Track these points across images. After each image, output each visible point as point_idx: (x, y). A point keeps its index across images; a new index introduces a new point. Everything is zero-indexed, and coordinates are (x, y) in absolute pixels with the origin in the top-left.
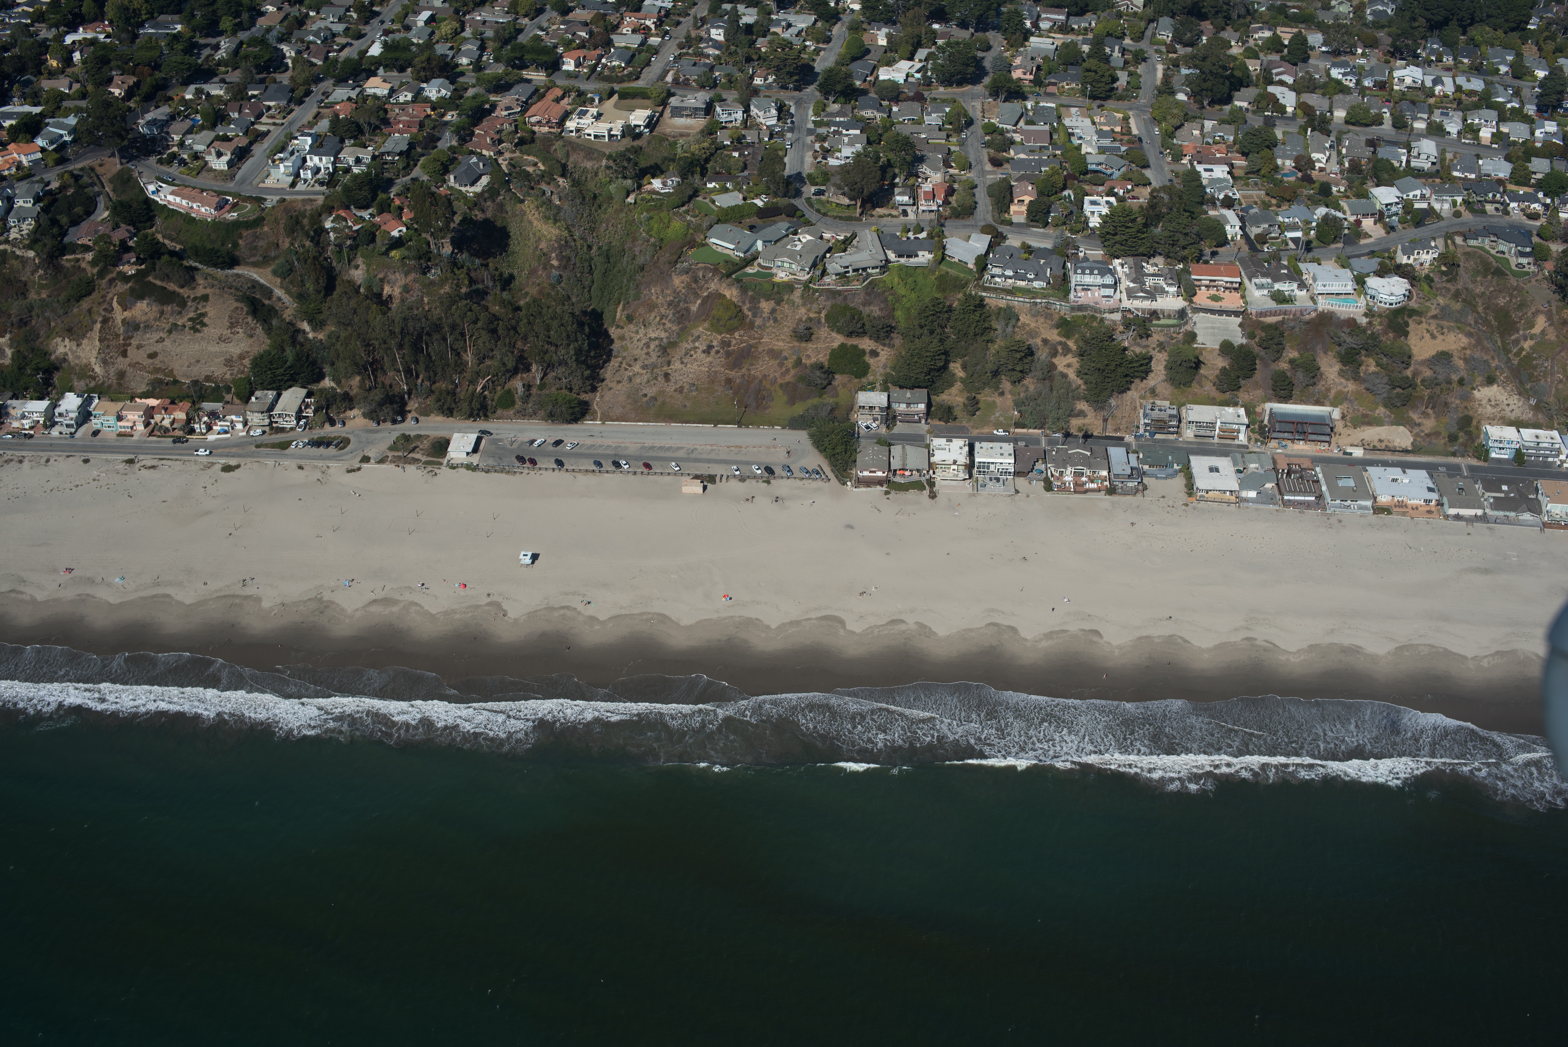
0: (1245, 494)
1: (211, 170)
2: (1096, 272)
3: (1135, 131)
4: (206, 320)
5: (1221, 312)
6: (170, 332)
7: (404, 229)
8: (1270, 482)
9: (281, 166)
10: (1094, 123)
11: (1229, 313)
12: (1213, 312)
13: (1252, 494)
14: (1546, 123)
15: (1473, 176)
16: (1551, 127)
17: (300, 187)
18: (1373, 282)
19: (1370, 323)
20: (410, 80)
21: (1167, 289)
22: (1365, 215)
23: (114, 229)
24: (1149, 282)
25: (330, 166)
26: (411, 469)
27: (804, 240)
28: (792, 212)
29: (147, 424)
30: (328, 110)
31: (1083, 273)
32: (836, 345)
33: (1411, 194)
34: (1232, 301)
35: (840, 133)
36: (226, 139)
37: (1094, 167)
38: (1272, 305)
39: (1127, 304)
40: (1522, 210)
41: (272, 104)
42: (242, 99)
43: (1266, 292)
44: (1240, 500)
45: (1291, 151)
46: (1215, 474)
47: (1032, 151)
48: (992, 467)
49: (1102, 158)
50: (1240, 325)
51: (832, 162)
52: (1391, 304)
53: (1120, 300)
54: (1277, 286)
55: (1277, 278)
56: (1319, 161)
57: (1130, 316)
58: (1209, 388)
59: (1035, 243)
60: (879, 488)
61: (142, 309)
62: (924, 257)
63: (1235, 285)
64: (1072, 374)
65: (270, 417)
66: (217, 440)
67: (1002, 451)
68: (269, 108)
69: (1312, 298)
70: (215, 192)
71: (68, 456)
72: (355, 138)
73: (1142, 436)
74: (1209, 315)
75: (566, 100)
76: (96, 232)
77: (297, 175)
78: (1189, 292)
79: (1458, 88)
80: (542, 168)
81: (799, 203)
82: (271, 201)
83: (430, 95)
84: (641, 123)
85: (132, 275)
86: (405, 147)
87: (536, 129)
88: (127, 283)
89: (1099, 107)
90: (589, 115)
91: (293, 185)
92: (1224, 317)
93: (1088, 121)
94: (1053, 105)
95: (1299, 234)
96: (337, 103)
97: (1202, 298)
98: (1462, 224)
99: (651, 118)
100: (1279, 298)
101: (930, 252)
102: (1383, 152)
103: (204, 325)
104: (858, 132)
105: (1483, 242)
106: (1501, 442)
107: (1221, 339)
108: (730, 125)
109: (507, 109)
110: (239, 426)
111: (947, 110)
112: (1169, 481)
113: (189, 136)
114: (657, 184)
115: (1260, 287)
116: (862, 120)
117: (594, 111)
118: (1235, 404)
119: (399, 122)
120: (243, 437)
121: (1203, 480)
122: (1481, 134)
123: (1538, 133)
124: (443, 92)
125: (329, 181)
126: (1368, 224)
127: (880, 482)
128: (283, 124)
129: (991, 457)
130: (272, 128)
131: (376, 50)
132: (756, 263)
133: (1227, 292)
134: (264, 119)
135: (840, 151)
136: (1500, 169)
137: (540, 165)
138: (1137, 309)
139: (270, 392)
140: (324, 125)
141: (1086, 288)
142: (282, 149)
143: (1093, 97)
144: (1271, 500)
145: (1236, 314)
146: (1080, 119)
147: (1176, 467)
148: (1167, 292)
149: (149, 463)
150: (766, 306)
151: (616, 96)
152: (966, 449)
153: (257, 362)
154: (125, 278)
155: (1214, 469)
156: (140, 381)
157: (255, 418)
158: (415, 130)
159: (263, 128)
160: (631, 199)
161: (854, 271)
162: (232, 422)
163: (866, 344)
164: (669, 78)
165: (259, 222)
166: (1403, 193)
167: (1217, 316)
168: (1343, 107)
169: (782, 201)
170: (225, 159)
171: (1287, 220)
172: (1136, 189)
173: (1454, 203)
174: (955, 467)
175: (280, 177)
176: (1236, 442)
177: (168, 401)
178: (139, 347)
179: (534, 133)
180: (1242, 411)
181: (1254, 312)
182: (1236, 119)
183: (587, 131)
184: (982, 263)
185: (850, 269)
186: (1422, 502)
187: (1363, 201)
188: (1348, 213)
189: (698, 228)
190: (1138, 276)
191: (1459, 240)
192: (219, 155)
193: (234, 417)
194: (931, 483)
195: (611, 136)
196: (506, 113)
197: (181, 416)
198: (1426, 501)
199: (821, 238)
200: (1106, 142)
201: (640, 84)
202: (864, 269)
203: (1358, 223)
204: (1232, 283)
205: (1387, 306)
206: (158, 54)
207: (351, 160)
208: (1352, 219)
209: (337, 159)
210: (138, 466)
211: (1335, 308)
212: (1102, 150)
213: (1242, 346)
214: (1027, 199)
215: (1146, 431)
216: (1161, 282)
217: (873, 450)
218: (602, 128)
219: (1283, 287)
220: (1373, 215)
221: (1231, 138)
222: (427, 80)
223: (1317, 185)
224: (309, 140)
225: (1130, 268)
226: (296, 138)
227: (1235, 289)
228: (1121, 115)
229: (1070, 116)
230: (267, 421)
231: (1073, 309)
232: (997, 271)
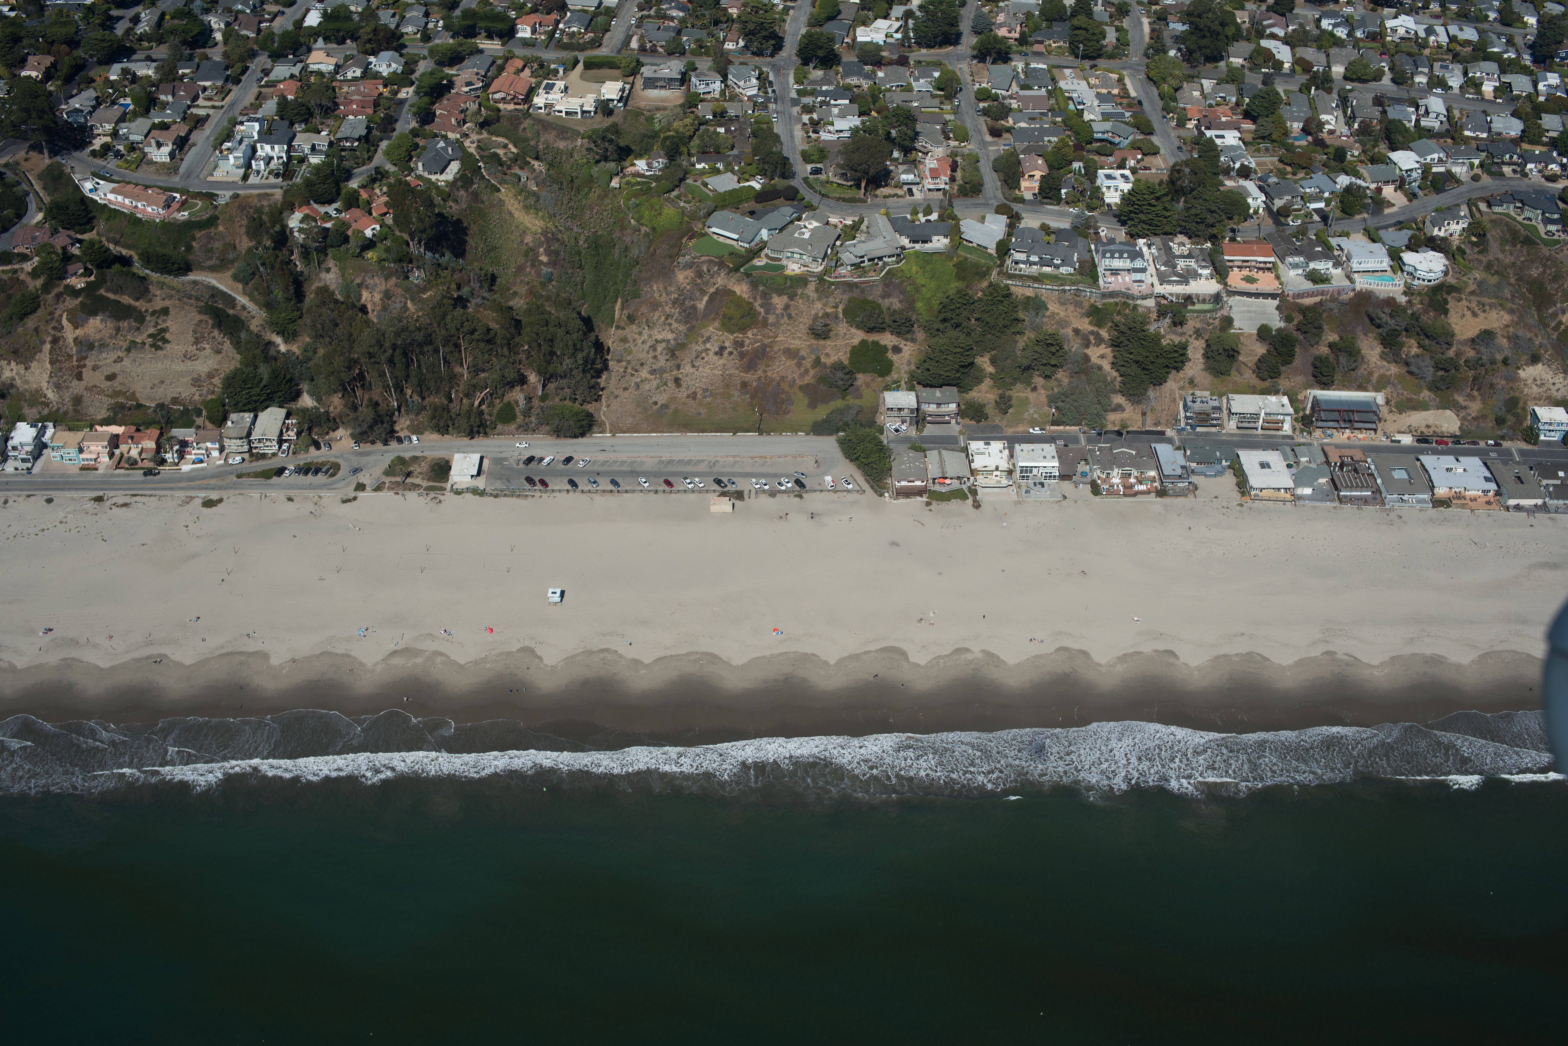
0: (1300, 491)
1: (151, 163)
2: (1125, 255)
3: (1133, 94)
4: (167, 336)
5: (1257, 295)
6: (128, 350)
7: (378, 227)
8: (1323, 477)
9: (231, 157)
10: (1091, 86)
11: (1266, 296)
12: (1249, 295)
13: (1308, 491)
14: (1549, 75)
15: (1485, 135)
16: (1553, 79)
17: (253, 180)
18: (1409, 257)
19: (1409, 302)
20: (355, 53)
21: (1200, 271)
22: (1387, 183)
23: (52, 235)
24: (1181, 264)
25: (284, 155)
26: (412, 496)
27: (810, 227)
28: (791, 195)
29: (111, 455)
30: (271, 90)
31: (1112, 257)
32: (856, 341)
33: (1429, 158)
34: (1266, 282)
35: (828, 104)
36: (164, 127)
37: (1100, 136)
38: (1308, 285)
39: (1159, 289)
40: (1540, 171)
41: (208, 84)
42: (174, 80)
43: (1300, 271)
44: (1298, 498)
45: (1299, 112)
46: (1266, 470)
47: (1032, 119)
48: (1035, 471)
49: (1108, 126)
50: (1278, 308)
51: (824, 136)
52: (1429, 281)
53: (1152, 285)
54: (1312, 265)
55: (1312, 257)
56: (1328, 123)
57: (1164, 302)
58: (1249, 376)
59: (1055, 224)
60: (918, 498)
61: (95, 326)
62: (940, 243)
63: (1268, 265)
64: (1107, 366)
65: (250, 442)
66: (192, 470)
67: (1044, 454)
68: (205, 89)
69: (1349, 277)
70: (160, 188)
71: (29, 496)
72: (306, 121)
73: (1183, 429)
74: (1245, 298)
75: (527, 71)
76: (34, 238)
77: (248, 166)
78: (1221, 272)
79: (1452, 39)
80: (514, 150)
81: (795, 183)
82: (224, 197)
83: (381, 70)
84: (614, 97)
85: (82, 289)
86: (364, 132)
87: (501, 106)
88: (77, 297)
89: (1092, 67)
90: (556, 89)
91: (245, 177)
92: (1261, 300)
93: (1084, 83)
94: (1045, 67)
95: (1321, 205)
96: (280, 82)
97: (1235, 278)
98: (1483, 188)
99: (623, 90)
100: (1315, 277)
101: (946, 236)
102: (1393, 113)
103: (166, 341)
104: (847, 102)
105: (1508, 208)
106: (1551, 424)
107: (1258, 324)
108: (708, 97)
109: (468, 84)
110: (215, 454)
111: (936, 74)
112: (1219, 478)
113: (122, 125)
114: (641, 165)
115: (1296, 266)
116: (848, 88)
117: (560, 84)
118: (1276, 393)
119: (352, 102)
120: (221, 466)
121: (1257, 479)
122: (1484, 88)
123: (1541, 86)
124: (394, 65)
125: (285, 172)
126: (1388, 191)
127: (920, 492)
128: (222, 107)
129: (1034, 460)
130: (211, 112)
131: (313, 19)
132: (763, 254)
133: (1260, 272)
134: (201, 102)
135: (832, 124)
136: (1513, 127)
137: (510, 146)
138: (1171, 294)
139: (246, 415)
140: (270, 107)
141: (1115, 272)
142: (229, 137)
143: (1085, 57)
144: (1326, 497)
145: (1273, 296)
146: (1075, 81)
147: (1224, 463)
148: (1201, 275)
149: (121, 501)
150: (779, 302)
151: (580, 66)
152: (1006, 452)
153: (229, 382)
154: (74, 292)
155: (1264, 465)
156: (99, 408)
157: (232, 445)
158: (370, 111)
159: (202, 112)
160: (615, 183)
161: (869, 260)
162: (207, 449)
163: (887, 339)
164: (634, 44)
165: (212, 221)
166: (1421, 156)
167: (1253, 299)
168: (1342, 64)
169: (778, 182)
170: (166, 149)
171: (1308, 190)
172: (1146, 159)
173: (1472, 166)
174: (998, 473)
175: (229, 169)
176: (1281, 433)
177: (133, 428)
178: (95, 368)
179: (499, 110)
180: (1285, 400)
181: (1291, 293)
182: (1233, 77)
183: (557, 108)
184: (1003, 248)
185: (866, 259)
186: (1480, 493)
187: (1382, 167)
188: (1369, 180)
189: (693, 217)
190: (1170, 259)
191: (1483, 206)
192: (159, 145)
193: (209, 445)
194: (974, 493)
195: (583, 112)
196: (467, 89)
197: (151, 445)
198: (1483, 491)
199: (828, 223)
200: (1108, 108)
201: (604, 51)
202: (880, 259)
203: (1379, 190)
204: (1265, 263)
205: (1426, 283)
206: (74, 30)
207: (307, 149)
208: (1373, 186)
209: (290, 147)
210: (108, 504)
211: (1373, 287)
212: (1106, 117)
213: (1279, 330)
214: (1038, 174)
215: (1187, 424)
216: (1193, 263)
217: (909, 457)
218: (573, 103)
219: (1321, 266)
220: (1393, 181)
221: (1234, 99)
222: (374, 53)
223: (1331, 150)
224: (257, 126)
225: (1159, 249)
226: (242, 123)
227: (1269, 269)
228: (1116, 76)
229: (1065, 78)
230: (246, 448)
231: (1104, 295)
232: (1021, 257)
